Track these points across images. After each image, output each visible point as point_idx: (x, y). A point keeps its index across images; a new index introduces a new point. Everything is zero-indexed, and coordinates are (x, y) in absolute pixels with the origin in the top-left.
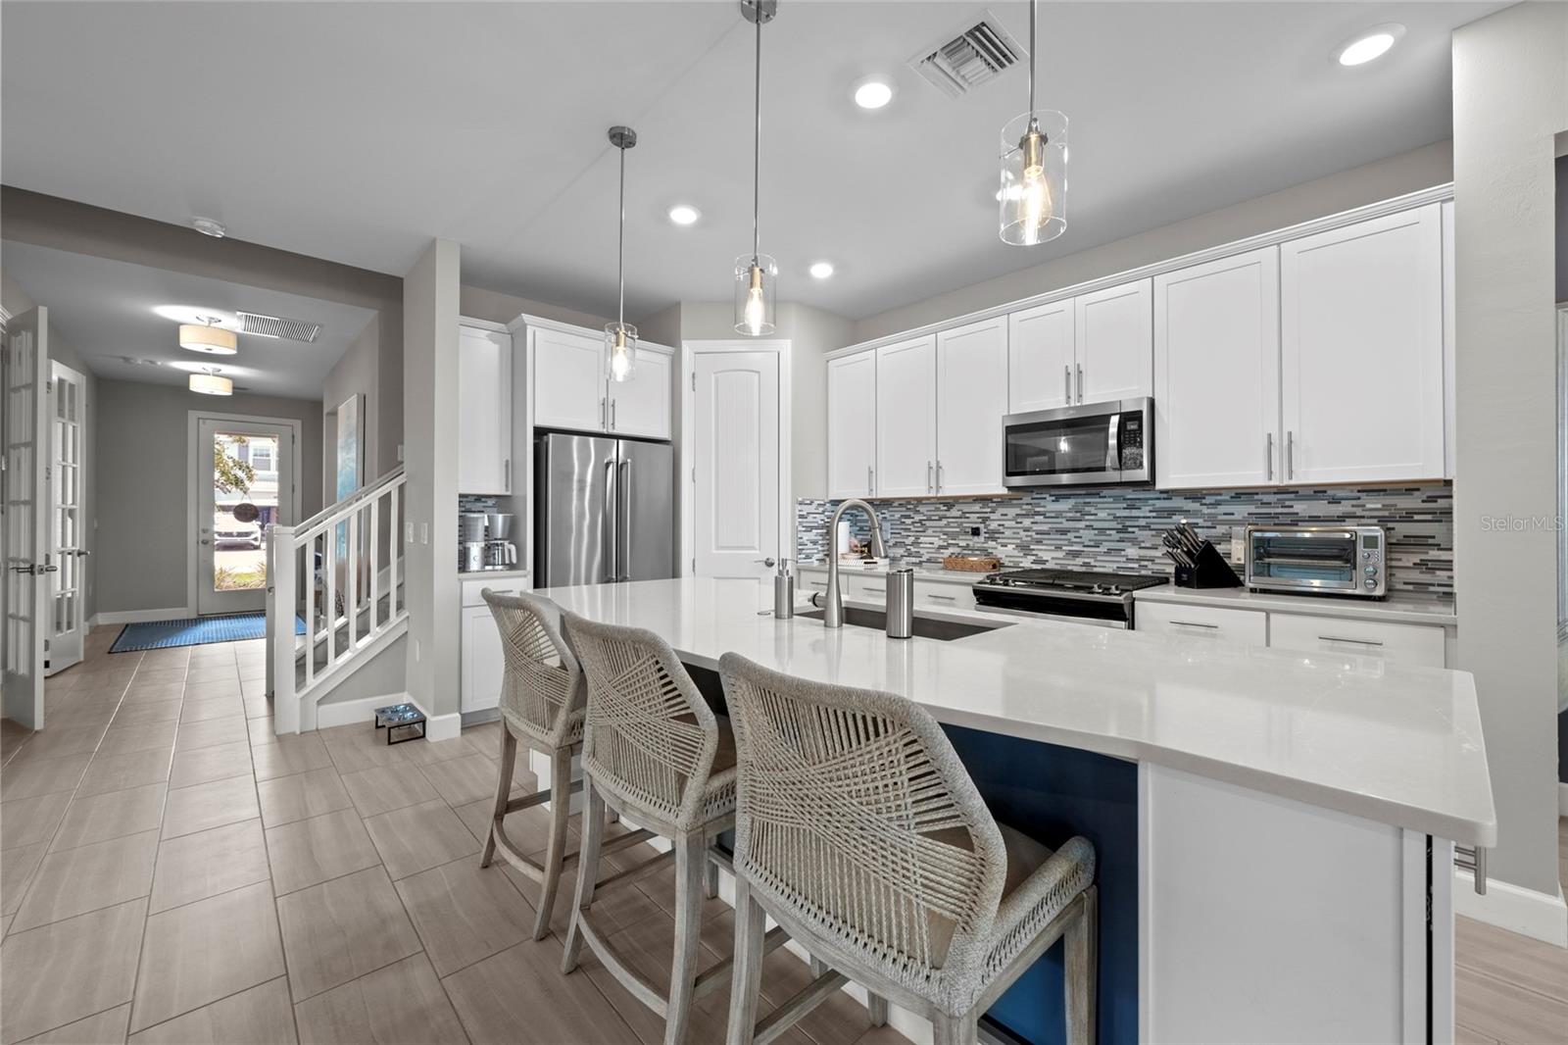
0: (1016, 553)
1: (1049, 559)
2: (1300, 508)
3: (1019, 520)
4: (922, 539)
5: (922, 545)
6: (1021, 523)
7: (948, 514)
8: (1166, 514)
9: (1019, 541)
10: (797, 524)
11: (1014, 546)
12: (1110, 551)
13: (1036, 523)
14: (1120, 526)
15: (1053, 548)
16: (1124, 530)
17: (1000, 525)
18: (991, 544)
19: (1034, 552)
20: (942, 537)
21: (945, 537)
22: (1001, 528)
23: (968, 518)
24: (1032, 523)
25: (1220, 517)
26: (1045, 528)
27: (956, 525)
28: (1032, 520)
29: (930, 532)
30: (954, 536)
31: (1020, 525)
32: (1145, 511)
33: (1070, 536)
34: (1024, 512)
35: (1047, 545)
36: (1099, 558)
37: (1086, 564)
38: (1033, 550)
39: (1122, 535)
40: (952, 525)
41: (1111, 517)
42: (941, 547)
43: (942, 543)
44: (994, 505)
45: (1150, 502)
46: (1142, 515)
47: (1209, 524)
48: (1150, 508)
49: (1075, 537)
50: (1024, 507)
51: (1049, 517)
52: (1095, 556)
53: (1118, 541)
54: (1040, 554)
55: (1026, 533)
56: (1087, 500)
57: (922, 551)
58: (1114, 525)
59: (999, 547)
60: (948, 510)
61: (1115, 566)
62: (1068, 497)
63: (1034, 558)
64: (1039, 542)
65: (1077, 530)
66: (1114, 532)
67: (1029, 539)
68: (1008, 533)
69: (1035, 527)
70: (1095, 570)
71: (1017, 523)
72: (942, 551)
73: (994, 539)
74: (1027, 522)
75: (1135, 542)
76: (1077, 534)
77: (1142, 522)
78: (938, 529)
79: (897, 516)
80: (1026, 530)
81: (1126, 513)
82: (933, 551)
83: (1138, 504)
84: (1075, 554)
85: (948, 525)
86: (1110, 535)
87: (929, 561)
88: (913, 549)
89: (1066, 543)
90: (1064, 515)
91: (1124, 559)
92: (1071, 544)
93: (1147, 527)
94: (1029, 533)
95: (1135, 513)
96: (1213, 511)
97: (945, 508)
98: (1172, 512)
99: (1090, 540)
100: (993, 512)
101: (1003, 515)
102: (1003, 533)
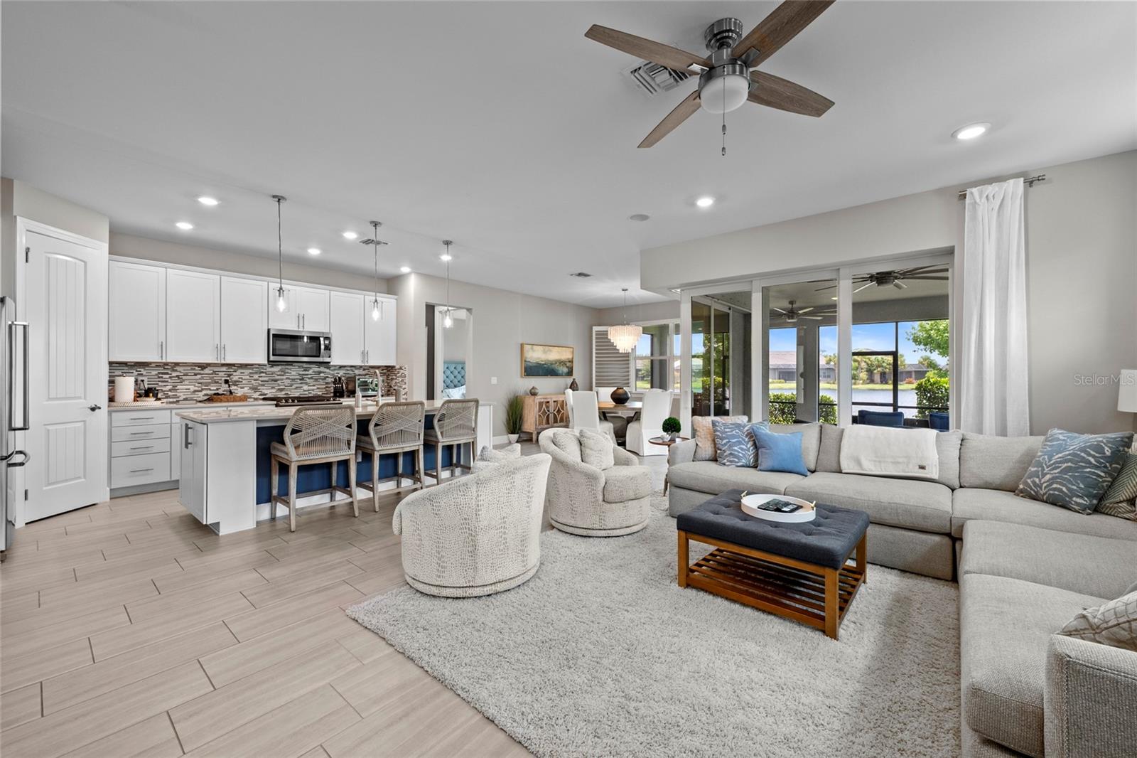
0: (250, 391)
3: (251, 376)
4: (179, 387)
5: (178, 391)
7: (202, 372)
9: (251, 385)
11: (249, 388)
12: (297, 388)
15: (270, 388)
16: (302, 379)
17: (239, 378)
18: (235, 387)
20: (197, 385)
21: (200, 385)
26: (266, 379)
27: (208, 378)
28: (259, 375)
29: (186, 382)
30: (207, 384)
32: (310, 372)
33: (279, 382)
34: (254, 372)
35: (267, 386)
36: (292, 391)
37: (286, 394)
38: (260, 389)
40: (205, 378)
41: (297, 374)
42: (195, 391)
43: (196, 389)
44: (236, 368)
45: (313, 369)
49: (282, 383)
50: (255, 369)
51: (268, 374)
52: (290, 390)
53: (301, 384)
54: (263, 391)
56: (287, 367)
57: (178, 394)
58: (298, 377)
59: (239, 389)
60: (202, 370)
61: (299, 393)
62: (278, 365)
63: (260, 393)
64: (263, 385)
65: (282, 379)
67: (257, 384)
68: (244, 382)
70: (292, 395)
73: (237, 385)
74: (256, 376)
75: (306, 384)
76: (282, 381)
77: (309, 376)
78: (194, 381)
79: (154, 373)
80: (255, 380)
81: (304, 373)
82: (189, 393)
83: (308, 369)
84: (281, 390)
85: (202, 378)
86: (297, 381)
87: (186, 399)
88: (170, 393)
89: (277, 385)
90: (276, 373)
91: (302, 390)
92: (279, 385)
93: (311, 378)
95: (307, 373)
97: (200, 369)
98: (320, 373)
99: (288, 384)
100: (235, 372)
101: (241, 373)
102: (241, 382)
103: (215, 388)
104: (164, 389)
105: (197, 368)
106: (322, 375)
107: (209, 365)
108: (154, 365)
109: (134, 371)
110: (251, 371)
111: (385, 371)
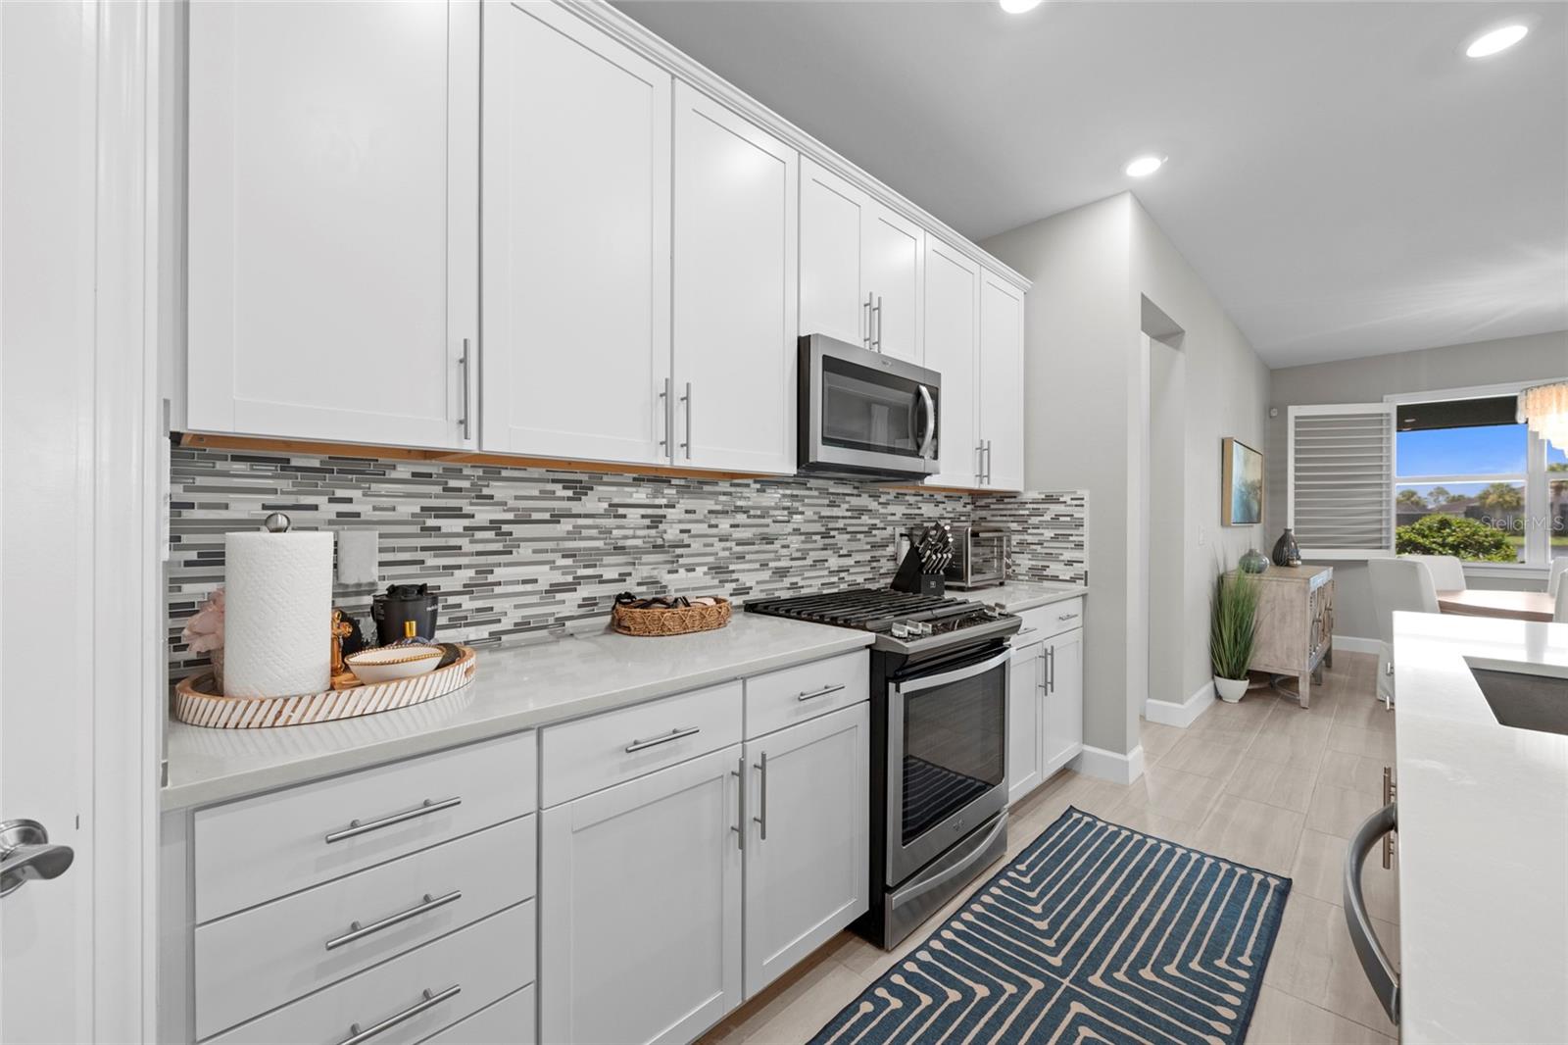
0: (709, 581)
1: (753, 584)
3: (713, 522)
4: (500, 574)
5: (498, 590)
6: (716, 526)
7: (576, 507)
8: (855, 514)
9: (711, 559)
11: (705, 569)
12: (815, 564)
13: (737, 526)
14: (823, 530)
15: (757, 566)
16: (825, 535)
17: (682, 531)
19: (735, 576)
21: (569, 562)
23: (624, 516)
24: (732, 526)
25: (889, 518)
27: (594, 532)
28: (732, 522)
29: (525, 552)
30: (591, 558)
31: (714, 531)
33: (777, 545)
34: (719, 508)
35: (751, 561)
36: (807, 574)
37: (794, 586)
38: (733, 571)
39: (827, 541)
40: (585, 533)
41: (816, 517)
42: (556, 588)
43: (558, 577)
44: (674, 491)
45: (847, 498)
46: (840, 514)
47: (882, 525)
48: (846, 506)
49: (783, 547)
50: (723, 498)
51: (755, 516)
52: (801, 572)
53: (823, 549)
54: (743, 579)
55: (723, 544)
57: (499, 605)
58: (818, 527)
60: (576, 498)
64: (741, 557)
66: (818, 537)
67: (727, 553)
68: (696, 545)
69: (738, 534)
70: (805, 592)
71: (710, 526)
72: (559, 596)
74: (724, 525)
75: (835, 549)
76: (785, 542)
77: (840, 524)
78: (551, 545)
79: (408, 508)
81: (826, 512)
82: (535, 599)
84: (781, 573)
85: (575, 534)
86: (815, 541)
87: (522, 626)
88: (467, 603)
89: (772, 555)
90: (772, 512)
91: (826, 573)
93: (843, 530)
94: (728, 544)
95: (835, 512)
96: (885, 511)
97: (570, 493)
98: (861, 511)
99: (797, 550)
100: (673, 507)
101: (687, 512)
102: (689, 546)
103: (616, 576)
104: (446, 584)
105: (561, 492)
106: (865, 519)
107: (598, 472)
108: (403, 471)
109: (321, 501)
110: (710, 505)
111: (969, 507)
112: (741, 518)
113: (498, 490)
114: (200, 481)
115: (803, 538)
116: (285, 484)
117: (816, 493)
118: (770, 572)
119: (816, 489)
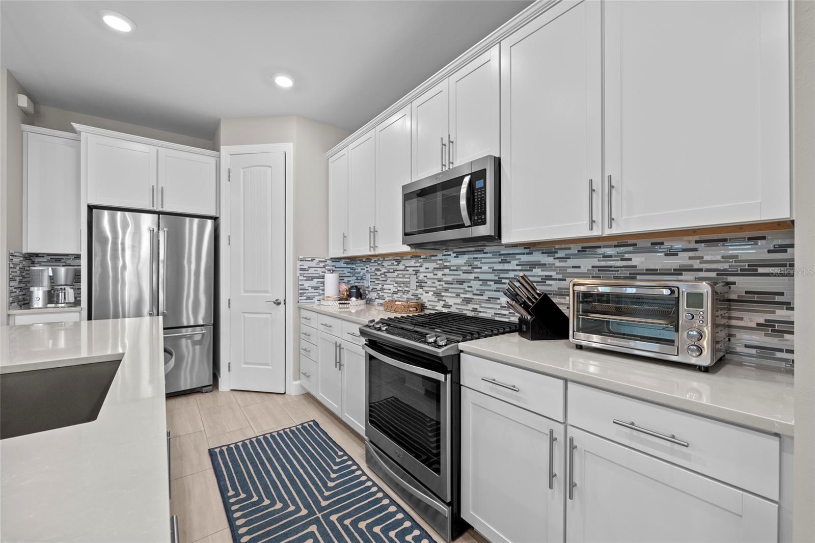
0: (433, 298)
1: (452, 304)
2: (639, 261)
3: (435, 273)
5: (385, 291)
6: (436, 275)
7: (398, 268)
8: (527, 268)
9: (434, 289)
10: (298, 275)
11: (432, 293)
12: (489, 300)
13: (445, 275)
14: (496, 278)
15: (454, 295)
16: (498, 282)
17: (425, 276)
18: (420, 291)
19: (444, 299)
21: (396, 285)
22: (425, 278)
23: (408, 270)
24: (443, 275)
25: (570, 270)
26: (449, 279)
27: (402, 276)
28: (442, 273)
29: (389, 281)
30: (400, 284)
31: (436, 277)
32: (513, 264)
33: (465, 285)
34: (438, 266)
35: (451, 293)
36: (483, 305)
37: (475, 310)
38: (443, 296)
39: (497, 286)
40: (400, 276)
42: (394, 293)
43: (395, 289)
44: (421, 260)
45: (517, 257)
46: (511, 268)
47: (560, 277)
48: (516, 262)
49: (468, 287)
50: (439, 262)
51: (452, 270)
52: (480, 303)
53: (495, 291)
54: (448, 300)
55: (439, 283)
56: (476, 256)
58: (492, 277)
59: (424, 293)
60: (398, 265)
61: (493, 312)
63: (443, 303)
64: (447, 290)
65: (469, 281)
66: (492, 283)
67: (441, 287)
68: (429, 283)
69: (445, 279)
70: (481, 315)
71: (434, 275)
72: (395, 295)
73: (422, 287)
74: (440, 274)
76: (469, 285)
77: (511, 274)
78: (393, 279)
79: (373, 269)
80: (439, 280)
81: (500, 267)
82: (390, 295)
83: (508, 258)
84: (468, 301)
86: (490, 285)
88: (381, 294)
89: (462, 291)
90: (461, 268)
91: (499, 307)
92: (466, 292)
94: (441, 283)
95: (506, 266)
96: (563, 264)
97: (397, 263)
98: (532, 266)
99: (477, 290)
100: (421, 266)
101: (426, 268)
102: (426, 283)
103: (406, 290)
104: (377, 288)
108: (373, 260)
110: (435, 265)
112: (447, 271)
113: (385, 264)
114: (357, 265)
115: (481, 282)
116: (362, 265)
117: (490, 255)
118: (461, 300)
119: (490, 253)
